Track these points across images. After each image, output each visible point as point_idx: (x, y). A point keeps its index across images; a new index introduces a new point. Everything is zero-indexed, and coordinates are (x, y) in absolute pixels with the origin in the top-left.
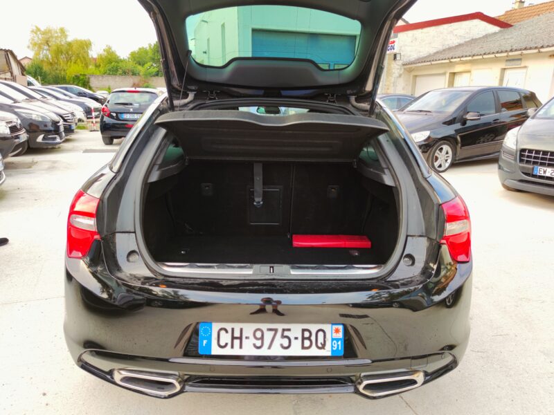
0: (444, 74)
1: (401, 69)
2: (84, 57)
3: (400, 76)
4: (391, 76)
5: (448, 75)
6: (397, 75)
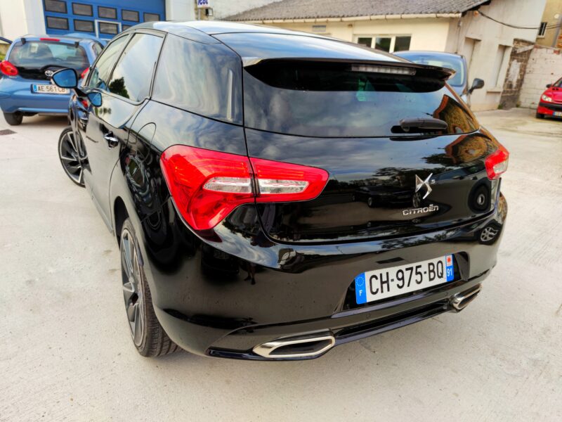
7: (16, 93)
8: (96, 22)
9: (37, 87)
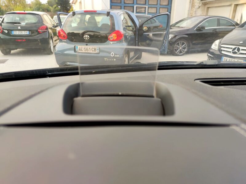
0: (230, 5)
1: (200, 3)
2: (23, 3)
3: (199, 7)
4: (194, 8)
5: (233, 6)
6: (198, 7)
7: (65, 52)
8: (135, 6)
9: (78, 47)
